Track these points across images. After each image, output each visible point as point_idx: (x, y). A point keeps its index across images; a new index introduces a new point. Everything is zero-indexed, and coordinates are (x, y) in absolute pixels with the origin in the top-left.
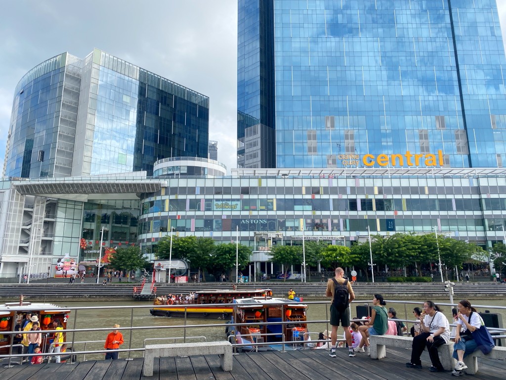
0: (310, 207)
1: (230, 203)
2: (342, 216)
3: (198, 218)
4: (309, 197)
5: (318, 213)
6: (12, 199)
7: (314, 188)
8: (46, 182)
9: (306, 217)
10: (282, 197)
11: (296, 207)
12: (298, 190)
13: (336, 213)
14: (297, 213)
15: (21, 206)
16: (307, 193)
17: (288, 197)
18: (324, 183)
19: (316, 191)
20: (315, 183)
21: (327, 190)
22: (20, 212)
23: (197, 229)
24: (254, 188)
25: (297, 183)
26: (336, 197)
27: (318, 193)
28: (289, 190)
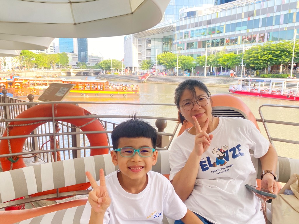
1: (201, 31)
2: (267, 31)
3: (188, 42)
4: (246, 19)
5: (250, 31)
7: (250, 12)
9: (242, 35)
10: (229, 23)
11: (237, 29)
12: (239, 16)
13: (263, 29)
14: (237, 33)
16: (245, 17)
17: (233, 22)
18: (257, 7)
20: (251, 9)
21: (259, 13)
22: (137, 46)
23: (187, 49)
24: (214, 19)
25: (239, 11)
26: (265, 16)
27: (252, 15)
28: (234, 17)
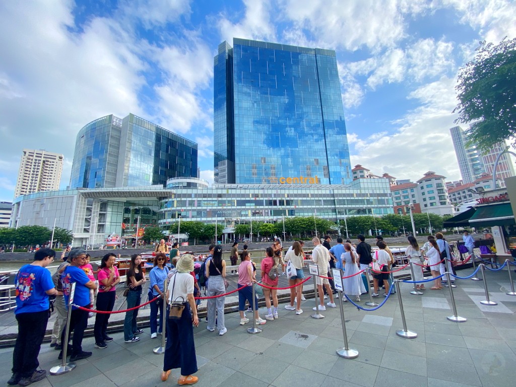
0: (254, 204)
1: (211, 202)
2: (269, 209)
3: (194, 210)
4: (253, 199)
5: (258, 207)
6: (79, 200)
7: (256, 194)
8: (101, 191)
9: (252, 209)
10: (239, 199)
11: (247, 204)
12: (248, 195)
13: (267, 207)
14: (247, 207)
15: (84, 204)
16: (252, 197)
17: (243, 199)
18: (261, 192)
19: (257, 196)
20: (256, 192)
21: (262, 195)
22: (84, 208)
23: (193, 217)
24: (225, 194)
25: (247, 192)
26: (267, 199)
27: (258, 197)
28: (243, 196)
